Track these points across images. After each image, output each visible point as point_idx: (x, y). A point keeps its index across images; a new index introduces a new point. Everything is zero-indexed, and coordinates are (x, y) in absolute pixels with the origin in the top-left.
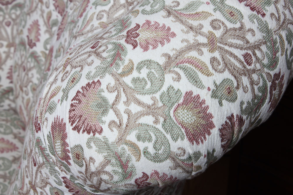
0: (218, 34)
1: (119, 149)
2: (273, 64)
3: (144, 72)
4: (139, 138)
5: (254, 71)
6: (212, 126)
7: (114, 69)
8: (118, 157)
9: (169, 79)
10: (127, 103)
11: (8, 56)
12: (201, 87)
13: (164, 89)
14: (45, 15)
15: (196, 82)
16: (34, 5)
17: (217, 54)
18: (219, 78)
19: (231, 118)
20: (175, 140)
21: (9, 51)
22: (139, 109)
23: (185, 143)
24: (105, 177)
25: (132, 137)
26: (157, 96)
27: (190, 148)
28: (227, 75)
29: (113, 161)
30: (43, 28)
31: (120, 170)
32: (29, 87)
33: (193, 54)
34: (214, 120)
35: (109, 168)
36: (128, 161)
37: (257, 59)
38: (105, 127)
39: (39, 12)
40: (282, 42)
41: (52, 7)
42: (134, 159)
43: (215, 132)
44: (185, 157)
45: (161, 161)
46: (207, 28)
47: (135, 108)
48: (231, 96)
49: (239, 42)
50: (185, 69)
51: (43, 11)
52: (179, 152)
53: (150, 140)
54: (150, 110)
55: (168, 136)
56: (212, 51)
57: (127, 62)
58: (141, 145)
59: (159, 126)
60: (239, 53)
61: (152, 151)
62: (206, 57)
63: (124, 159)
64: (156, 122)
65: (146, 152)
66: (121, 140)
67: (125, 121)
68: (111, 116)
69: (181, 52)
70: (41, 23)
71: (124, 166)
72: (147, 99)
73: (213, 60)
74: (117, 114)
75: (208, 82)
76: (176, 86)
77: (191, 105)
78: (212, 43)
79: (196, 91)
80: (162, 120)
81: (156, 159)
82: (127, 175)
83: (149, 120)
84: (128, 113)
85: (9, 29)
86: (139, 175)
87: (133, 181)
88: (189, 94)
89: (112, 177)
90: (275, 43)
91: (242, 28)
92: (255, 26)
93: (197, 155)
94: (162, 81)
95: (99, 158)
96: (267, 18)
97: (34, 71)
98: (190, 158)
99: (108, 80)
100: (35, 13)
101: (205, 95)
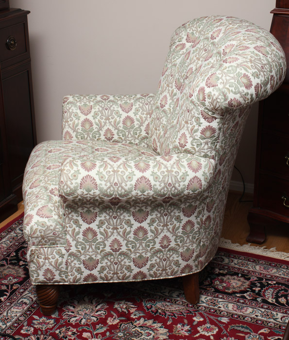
0: (253, 59)
1: (223, 90)
2: (271, 71)
3: (230, 68)
4: (230, 86)
5: (265, 71)
6: (252, 85)
7: (220, 69)
8: (223, 93)
9: (238, 70)
10: (226, 77)
11: (146, 119)
12: (249, 73)
13: (237, 72)
14: (170, 92)
15: (247, 71)
16: (165, 88)
17: (253, 64)
18: (254, 71)
19: (258, 84)
20: (241, 87)
21: (147, 117)
22: (230, 78)
23: (244, 88)
24: (218, 100)
25: (227, 86)
26: (235, 74)
27: (246, 91)
28: (256, 70)
29: (222, 94)
30: (169, 98)
31: (223, 98)
32: (160, 127)
33: (245, 63)
34: (253, 83)
35: (220, 97)
36: (226, 94)
37: (266, 68)
38: (219, 84)
39: (167, 91)
40: (273, 66)
41: (174, 87)
42: (228, 93)
43: (253, 87)
44: (244, 94)
45: (236, 94)
46: (249, 57)
47: (228, 78)
48: (257, 76)
49: (259, 62)
50: (243, 67)
51: (169, 90)
52: (242, 91)
53: (233, 87)
54: (233, 78)
55: (239, 86)
56: (251, 63)
57: (224, 67)
58: (230, 89)
59: (236, 83)
60: (260, 65)
61: (234, 90)
62: (249, 65)
63: (225, 93)
64: (235, 81)
65: (232, 91)
66: (224, 87)
67: (225, 82)
68: (221, 81)
69: (242, 63)
70: (168, 95)
71: (225, 96)
72: (232, 75)
73: (252, 66)
74: (222, 80)
75: (250, 71)
76: (241, 71)
77: (246, 77)
78: (251, 61)
79: (247, 73)
80: (237, 81)
81: (235, 93)
82: (226, 100)
83: (233, 81)
84: (226, 79)
85: (147, 106)
86: (229, 100)
87: (227, 102)
88: (245, 74)
89: (221, 100)
90: (271, 65)
91: (260, 59)
92: (264, 59)
93: (248, 94)
94: (236, 70)
95: (217, 94)
96: (268, 58)
97: (164, 118)
98: (245, 94)
99: (219, 72)
100: (164, 93)
101: (250, 75)
